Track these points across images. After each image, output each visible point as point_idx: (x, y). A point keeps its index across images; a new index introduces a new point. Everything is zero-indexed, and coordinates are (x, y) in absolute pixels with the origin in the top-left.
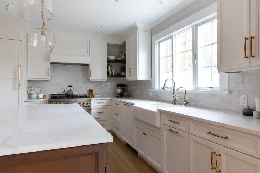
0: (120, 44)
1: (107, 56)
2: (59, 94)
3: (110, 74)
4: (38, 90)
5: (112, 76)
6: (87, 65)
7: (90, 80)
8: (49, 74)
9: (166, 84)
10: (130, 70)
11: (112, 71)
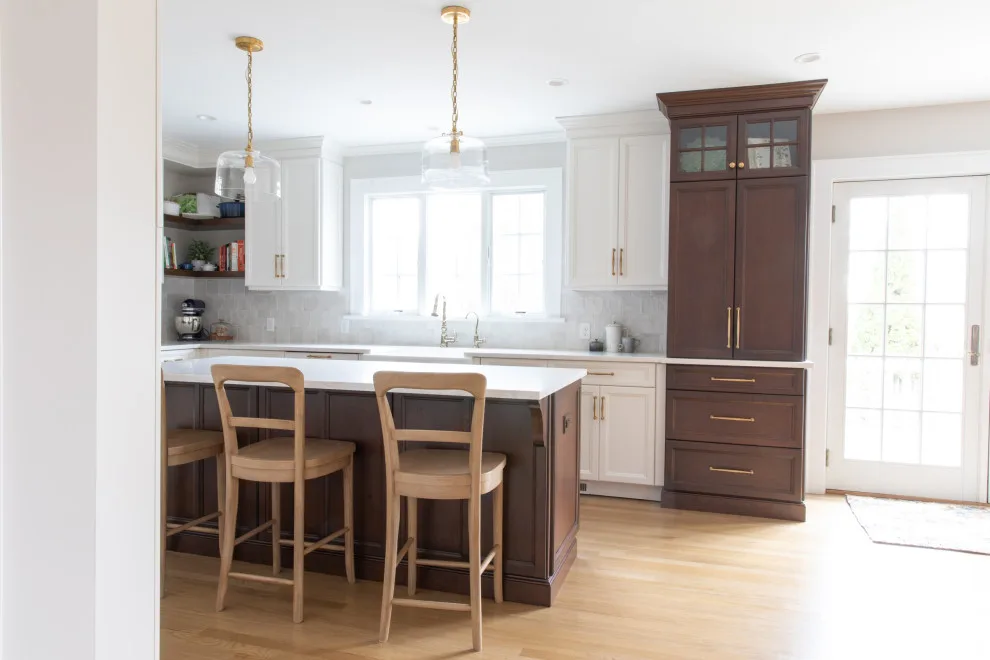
0: (197, 167)
3: (168, 263)
5: (173, 272)
10: (279, 259)
11: (171, 256)
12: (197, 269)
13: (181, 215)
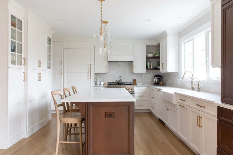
0: (156, 44)
1: (147, 54)
2: (113, 82)
3: (149, 67)
4: (100, 80)
5: (150, 69)
6: (132, 62)
7: (134, 73)
8: (107, 69)
9: (185, 75)
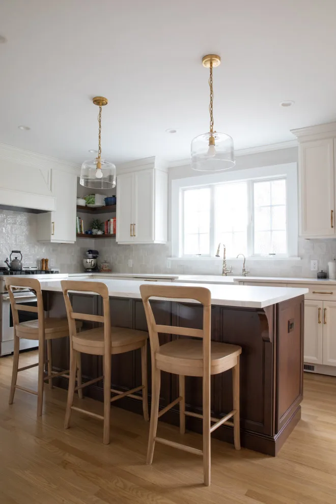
1: (77, 199)
5: (81, 235)
7: (52, 241)
10: (132, 226)
11: (81, 227)
12: (94, 234)
13: (86, 206)
